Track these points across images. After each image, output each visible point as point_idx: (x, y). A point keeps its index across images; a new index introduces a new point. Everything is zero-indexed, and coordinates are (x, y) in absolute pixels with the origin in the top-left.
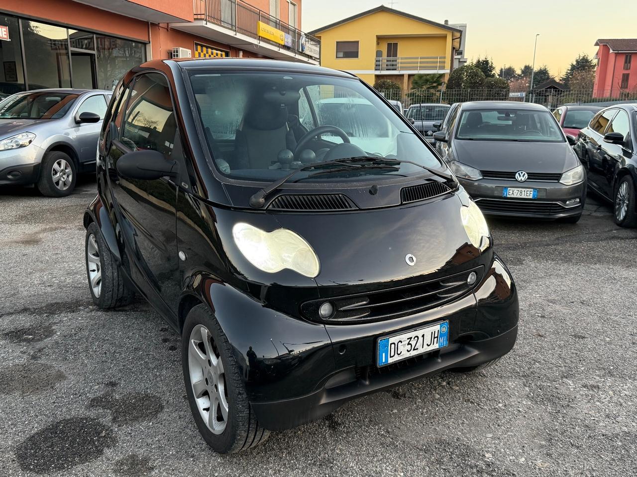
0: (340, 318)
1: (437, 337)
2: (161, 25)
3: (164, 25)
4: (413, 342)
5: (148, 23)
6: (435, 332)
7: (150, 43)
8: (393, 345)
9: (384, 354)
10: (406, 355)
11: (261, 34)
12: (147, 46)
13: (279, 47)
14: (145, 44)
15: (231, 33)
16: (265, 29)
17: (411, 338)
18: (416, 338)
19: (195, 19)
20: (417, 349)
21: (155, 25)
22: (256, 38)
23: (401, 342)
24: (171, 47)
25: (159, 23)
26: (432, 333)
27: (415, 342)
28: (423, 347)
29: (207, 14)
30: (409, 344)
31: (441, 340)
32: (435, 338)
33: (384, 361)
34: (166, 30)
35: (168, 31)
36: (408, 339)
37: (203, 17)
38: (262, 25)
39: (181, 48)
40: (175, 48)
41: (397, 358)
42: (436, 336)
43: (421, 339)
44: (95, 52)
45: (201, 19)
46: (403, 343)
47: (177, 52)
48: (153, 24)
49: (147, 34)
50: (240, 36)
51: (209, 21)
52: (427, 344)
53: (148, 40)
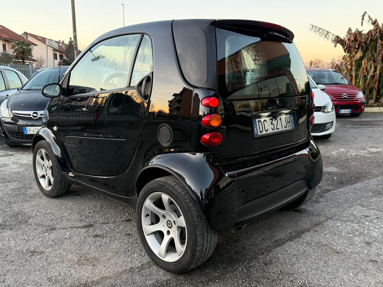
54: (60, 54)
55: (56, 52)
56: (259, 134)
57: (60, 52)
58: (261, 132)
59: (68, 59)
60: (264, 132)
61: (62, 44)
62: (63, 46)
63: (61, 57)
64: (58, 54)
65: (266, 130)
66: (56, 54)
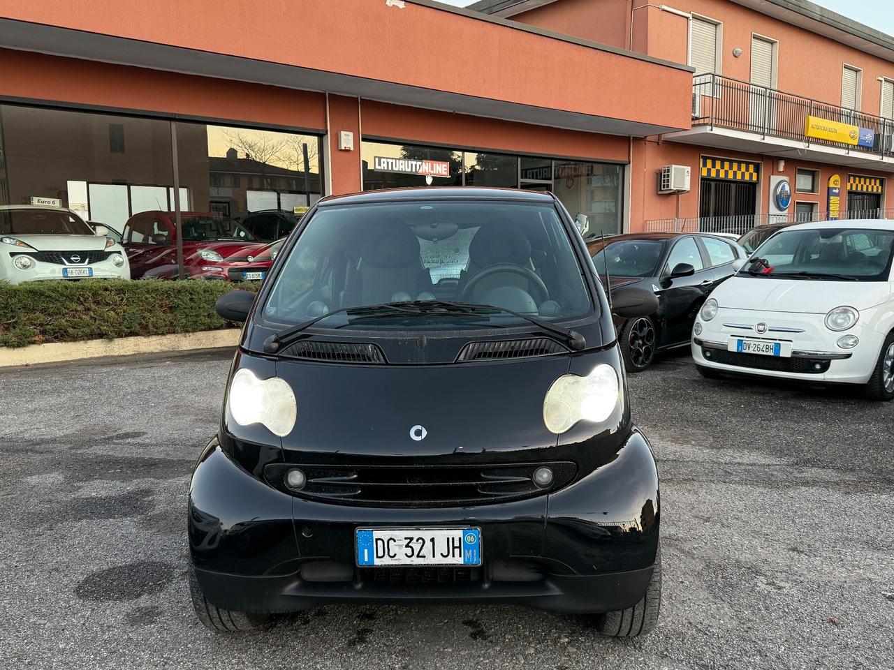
0: (312, 492)
1: (460, 547)
2: (648, 138)
3: (655, 138)
4: (417, 547)
5: (629, 138)
6: (453, 539)
7: (630, 163)
8: (380, 543)
9: (366, 551)
10: (402, 560)
11: (811, 133)
12: (626, 168)
13: (848, 149)
14: (623, 166)
15: (757, 138)
16: (817, 125)
17: (411, 539)
18: (421, 541)
19: (694, 126)
20: (424, 557)
21: (639, 140)
22: (801, 141)
23: (395, 541)
24: (661, 165)
25: (646, 137)
26: (448, 539)
27: (420, 546)
28: (434, 556)
29: (714, 116)
30: (407, 546)
31: (469, 554)
32: (454, 548)
33: (366, 559)
34: (656, 144)
35: (658, 145)
36: (406, 538)
37: (707, 121)
38: (813, 120)
39: (674, 166)
40: (666, 166)
41: (386, 561)
42: (457, 544)
43: (428, 544)
44: (551, 182)
45: (705, 124)
46: (397, 543)
47: (668, 171)
48: (637, 139)
49: (627, 152)
50: (769, 140)
51: (716, 126)
52: (442, 554)
53: (627, 160)
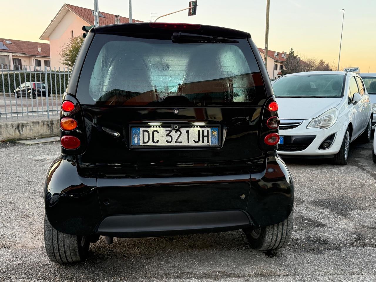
54: (281, 65)
55: (277, 63)
56: (141, 144)
57: (281, 63)
58: (144, 142)
59: (286, 69)
60: (151, 143)
61: (284, 55)
62: (285, 57)
63: (281, 67)
64: (279, 65)
65: (155, 140)
66: (277, 65)
